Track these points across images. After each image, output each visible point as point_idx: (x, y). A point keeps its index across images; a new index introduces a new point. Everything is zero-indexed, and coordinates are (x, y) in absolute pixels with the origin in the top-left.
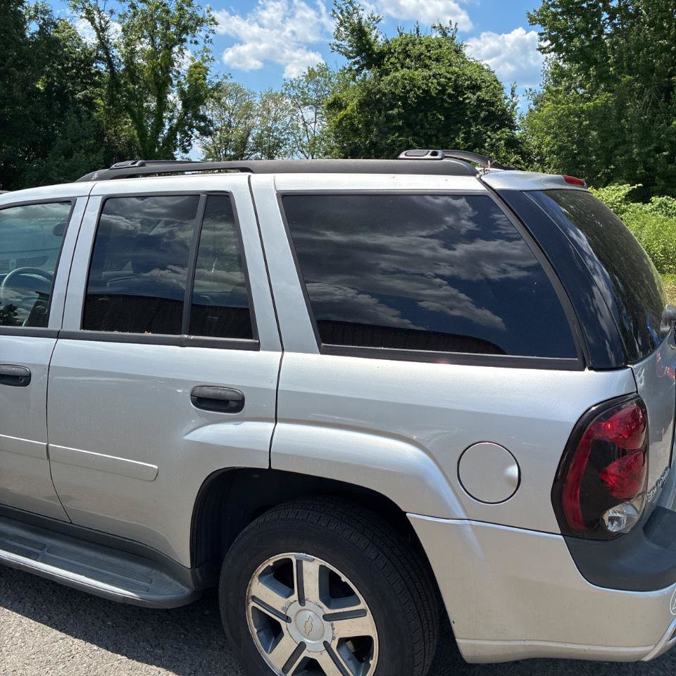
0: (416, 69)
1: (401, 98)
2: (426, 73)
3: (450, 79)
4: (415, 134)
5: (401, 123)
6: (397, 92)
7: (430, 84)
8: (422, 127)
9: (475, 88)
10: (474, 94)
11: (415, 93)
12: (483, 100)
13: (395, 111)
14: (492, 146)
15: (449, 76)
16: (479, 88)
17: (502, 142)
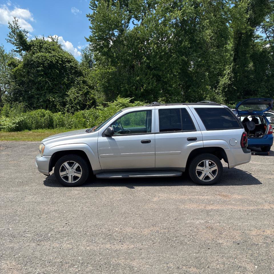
0: (46, 53)
1: (41, 64)
2: (50, 55)
3: (59, 58)
4: (48, 77)
5: (42, 73)
6: (40, 61)
7: (52, 59)
8: (51, 75)
9: (69, 62)
10: (69, 64)
11: (47, 62)
12: (72, 66)
13: (40, 69)
14: (78, 83)
15: (59, 56)
16: (71, 62)
17: (81, 82)
